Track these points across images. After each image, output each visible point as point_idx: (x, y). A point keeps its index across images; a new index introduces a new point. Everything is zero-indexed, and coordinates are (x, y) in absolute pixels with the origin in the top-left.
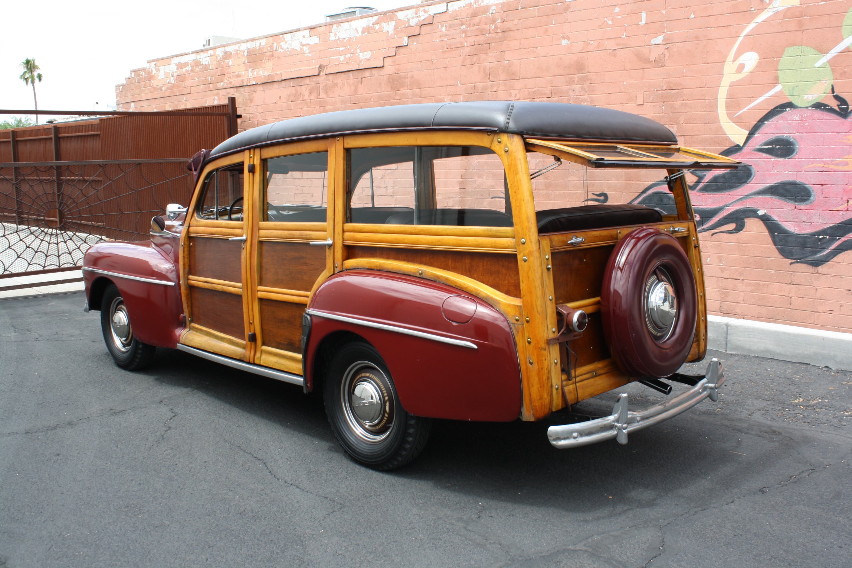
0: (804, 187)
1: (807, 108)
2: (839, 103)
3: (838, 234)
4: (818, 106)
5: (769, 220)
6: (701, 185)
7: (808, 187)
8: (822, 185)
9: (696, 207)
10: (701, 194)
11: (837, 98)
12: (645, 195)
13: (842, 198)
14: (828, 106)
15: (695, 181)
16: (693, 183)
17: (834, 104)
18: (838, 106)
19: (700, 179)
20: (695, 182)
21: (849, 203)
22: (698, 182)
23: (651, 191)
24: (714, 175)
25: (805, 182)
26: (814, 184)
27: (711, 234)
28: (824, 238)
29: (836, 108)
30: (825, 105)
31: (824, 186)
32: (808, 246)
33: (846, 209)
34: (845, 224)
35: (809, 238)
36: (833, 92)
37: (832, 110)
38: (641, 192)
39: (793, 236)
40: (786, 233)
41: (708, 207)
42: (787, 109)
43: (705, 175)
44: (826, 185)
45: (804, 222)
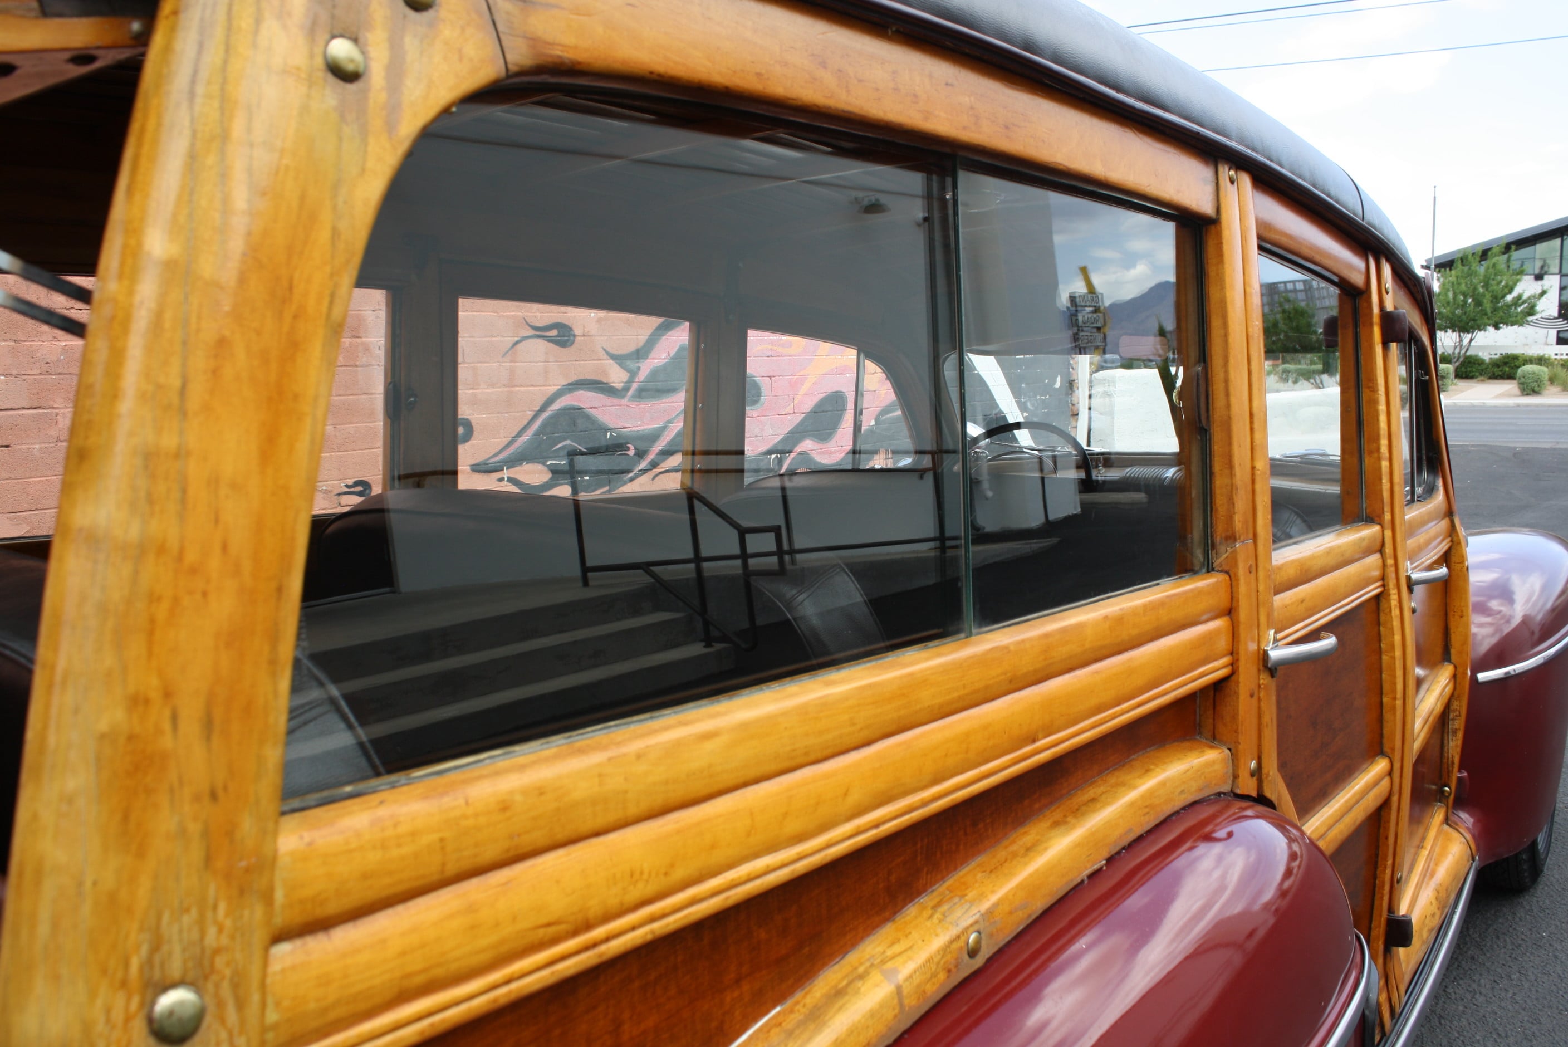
0: (754, 380)
3: (788, 449)
6: (635, 386)
7: (758, 381)
8: (770, 377)
9: (629, 430)
10: (634, 404)
12: (545, 415)
13: (789, 395)
15: (625, 381)
16: (622, 385)
19: (633, 374)
20: (626, 383)
21: (796, 401)
22: (630, 381)
23: (556, 406)
24: (652, 367)
25: (755, 374)
26: (763, 377)
27: (651, 477)
28: (776, 458)
31: (773, 378)
33: (792, 412)
34: (792, 433)
35: (762, 460)
38: (538, 408)
41: (646, 427)
43: (639, 368)
44: (774, 377)
45: (756, 436)
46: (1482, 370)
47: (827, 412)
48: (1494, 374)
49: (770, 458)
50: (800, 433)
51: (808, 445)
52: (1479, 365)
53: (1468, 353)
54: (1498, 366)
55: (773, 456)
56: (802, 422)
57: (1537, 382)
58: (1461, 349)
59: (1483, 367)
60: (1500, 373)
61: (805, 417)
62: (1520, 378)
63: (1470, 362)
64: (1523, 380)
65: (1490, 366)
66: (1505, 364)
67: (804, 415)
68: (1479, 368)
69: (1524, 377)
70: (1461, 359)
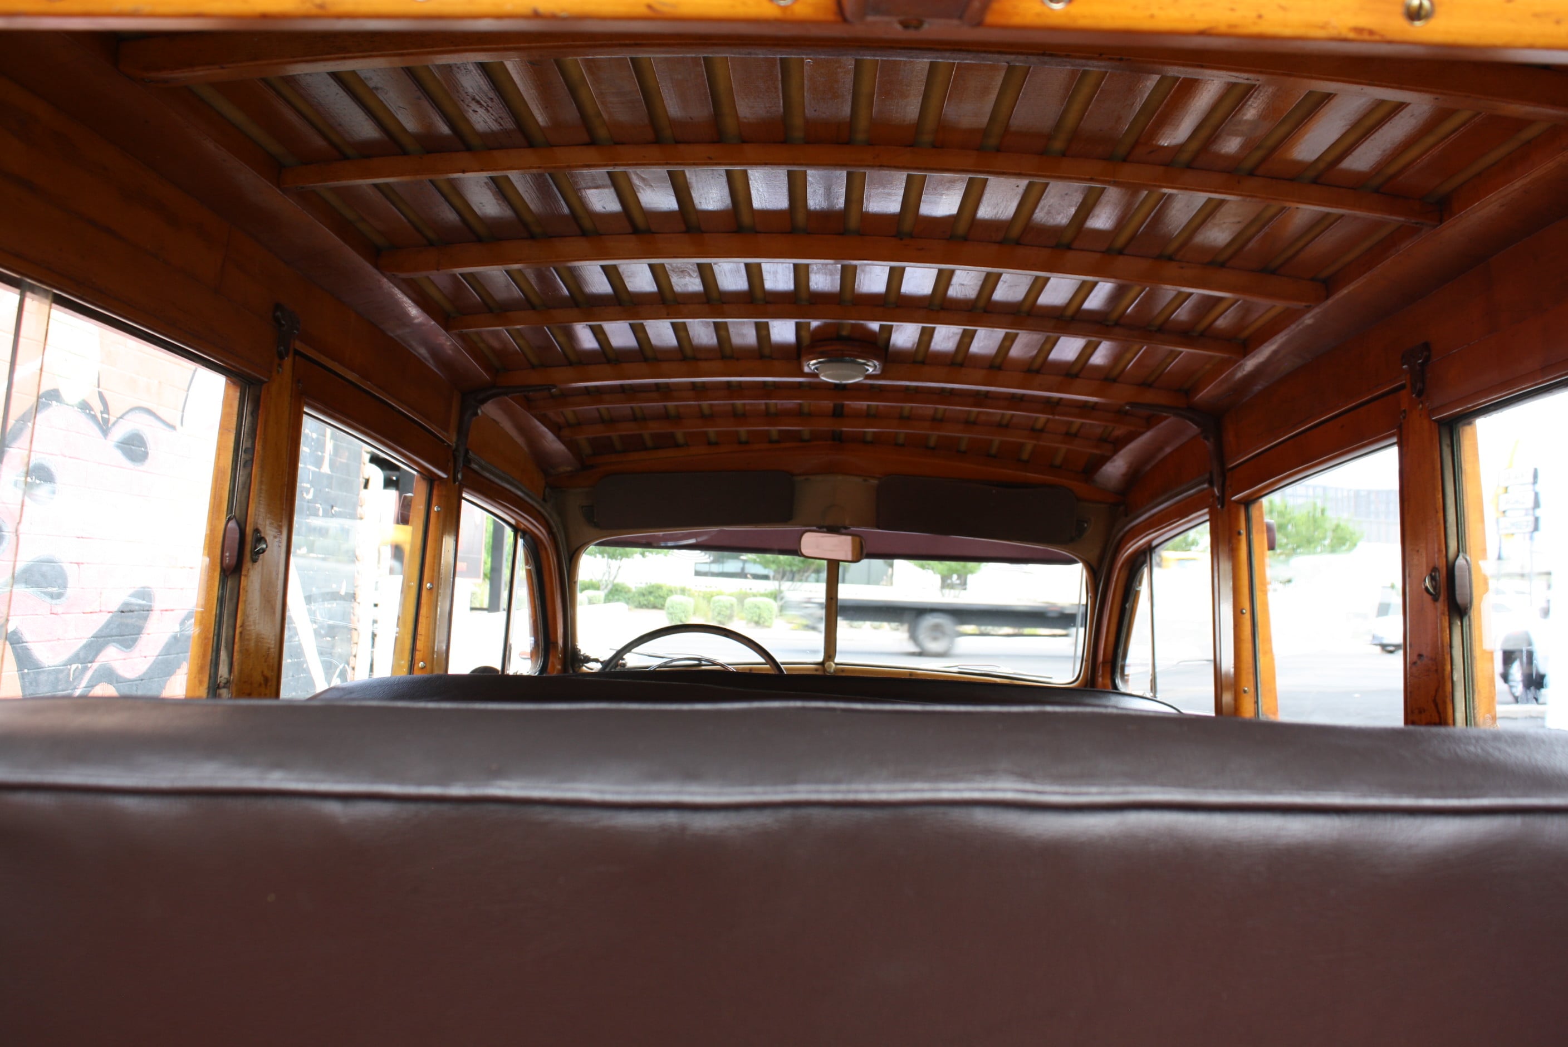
0: (61, 567)
1: (73, 406)
2: (102, 409)
3: (90, 658)
4: (85, 407)
5: (19, 643)
7: (66, 569)
8: (77, 564)
11: (101, 396)
13: (96, 588)
14: (93, 410)
17: (97, 407)
18: (102, 413)
21: (104, 597)
25: (63, 559)
26: (71, 563)
28: (77, 668)
29: (99, 415)
30: (91, 409)
31: (81, 566)
32: (60, 688)
33: (98, 610)
34: (96, 637)
35: (62, 671)
36: (99, 387)
37: (94, 417)
39: (44, 671)
40: (36, 666)
42: (54, 403)
44: (82, 563)
45: (59, 639)
46: (629, 599)
47: (132, 611)
48: (640, 603)
49: (71, 668)
50: (104, 637)
51: (112, 655)
52: (626, 593)
53: (616, 582)
54: (644, 595)
55: (74, 666)
56: (108, 624)
57: (684, 612)
58: (609, 577)
59: (630, 595)
60: (645, 602)
61: (112, 617)
62: (668, 608)
63: (617, 590)
64: (671, 610)
65: (636, 595)
66: (650, 593)
67: (111, 614)
68: (626, 596)
69: (672, 607)
70: (610, 587)
